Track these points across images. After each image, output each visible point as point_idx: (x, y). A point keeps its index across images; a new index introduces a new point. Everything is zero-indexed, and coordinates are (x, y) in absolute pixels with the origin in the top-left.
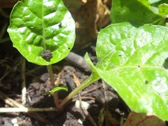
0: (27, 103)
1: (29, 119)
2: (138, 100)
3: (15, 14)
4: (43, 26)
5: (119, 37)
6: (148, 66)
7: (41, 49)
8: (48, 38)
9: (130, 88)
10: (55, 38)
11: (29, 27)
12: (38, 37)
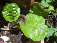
0: (10, 27)
1: (10, 32)
2: (29, 35)
3: (4, 8)
4: (12, 11)
5: (31, 17)
6: (35, 26)
7: (11, 16)
8: (13, 14)
9: (28, 32)
10: (15, 14)
11: (8, 11)
12: (10, 14)
